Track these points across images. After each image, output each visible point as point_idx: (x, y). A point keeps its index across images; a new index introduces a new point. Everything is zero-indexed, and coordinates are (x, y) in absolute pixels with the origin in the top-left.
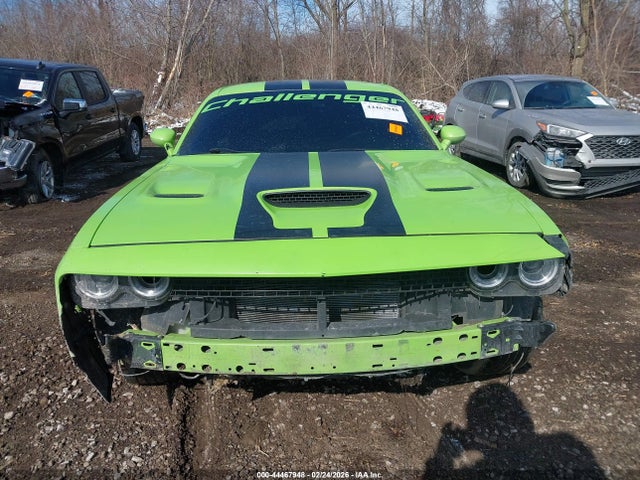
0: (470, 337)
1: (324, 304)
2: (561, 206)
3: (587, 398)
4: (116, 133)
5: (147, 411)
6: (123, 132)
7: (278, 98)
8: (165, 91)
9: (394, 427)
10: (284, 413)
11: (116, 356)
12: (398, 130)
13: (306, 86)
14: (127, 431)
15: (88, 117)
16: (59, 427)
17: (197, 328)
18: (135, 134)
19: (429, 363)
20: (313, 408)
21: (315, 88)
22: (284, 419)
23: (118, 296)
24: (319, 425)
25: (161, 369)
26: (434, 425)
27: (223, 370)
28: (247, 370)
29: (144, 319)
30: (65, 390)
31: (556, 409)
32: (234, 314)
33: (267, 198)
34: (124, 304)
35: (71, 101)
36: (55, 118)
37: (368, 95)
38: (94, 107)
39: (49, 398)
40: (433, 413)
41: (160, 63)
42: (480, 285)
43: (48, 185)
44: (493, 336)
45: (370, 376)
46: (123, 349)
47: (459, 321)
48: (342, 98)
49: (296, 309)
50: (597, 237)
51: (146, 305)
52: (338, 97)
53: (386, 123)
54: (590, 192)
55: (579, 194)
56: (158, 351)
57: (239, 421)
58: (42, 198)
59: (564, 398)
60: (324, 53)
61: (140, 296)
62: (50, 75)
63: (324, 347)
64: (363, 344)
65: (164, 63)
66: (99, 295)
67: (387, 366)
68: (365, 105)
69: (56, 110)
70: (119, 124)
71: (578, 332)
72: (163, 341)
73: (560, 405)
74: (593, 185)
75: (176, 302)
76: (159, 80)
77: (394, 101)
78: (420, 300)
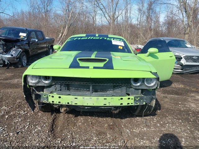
0: (131, 99)
1: (92, 87)
2: (175, 76)
3: (168, 123)
4: (45, 49)
5: (44, 118)
6: (47, 49)
7: (89, 38)
8: (61, 39)
9: (111, 126)
10: (82, 121)
11: (36, 98)
12: (121, 48)
13: (97, 35)
14: (38, 122)
15: (38, 44)
16: (20, 120)
17: (58, 92)
18: (51, 50)
19: (119, 105)
20: (90, 120)
21: (99, 36)
22: (81, 122)
23: (38, 82)
24: (90, 124)
25: (48, 103)
26: (123, 126)
27: (64, 103)
28: (70, 104)
29: (45, 90)
30: (23, 112)
31: (159, 125)
32: (68, 89)
33: (80, 60)
34: (40, 85)
35: (33, 39)
36: (29, 44)
37: (114, 38)
38: (40, 42)
39: (18, 113)
40: (123, 124)
41: (61, 31)
42: (134, 85)
43: (25, 63)
44: (137, 99)
45: (103, 108)
46: (38, 97)
47: (129, 95)
48: (107, 39)
49: (86, 89)
50: (183, 84)
51: (45, 85)
52: (105, 38)
53: (118, 46)
54: (185, 72)
55: (181, 72)
56: (47, 98)
57: (69, 122)
58: (23, 66)
59: (162, 122)
60: (109, 30)
61: (44, 82)
62: (28, 32)
63: (91, 98)
64: (101, 98)
65: (62, 31)
66: (34, 82)
67: (108, 105)
68: (113, 41)
69: (29, 42)
70: (46, 47)
71: (171, 107)
72: (49, 95)
73: (160, 124)
74: (185, 70)
75: (53, 85)
76: (60, 36)
77: (121, 40)
78: (118, 88)
